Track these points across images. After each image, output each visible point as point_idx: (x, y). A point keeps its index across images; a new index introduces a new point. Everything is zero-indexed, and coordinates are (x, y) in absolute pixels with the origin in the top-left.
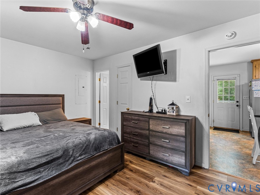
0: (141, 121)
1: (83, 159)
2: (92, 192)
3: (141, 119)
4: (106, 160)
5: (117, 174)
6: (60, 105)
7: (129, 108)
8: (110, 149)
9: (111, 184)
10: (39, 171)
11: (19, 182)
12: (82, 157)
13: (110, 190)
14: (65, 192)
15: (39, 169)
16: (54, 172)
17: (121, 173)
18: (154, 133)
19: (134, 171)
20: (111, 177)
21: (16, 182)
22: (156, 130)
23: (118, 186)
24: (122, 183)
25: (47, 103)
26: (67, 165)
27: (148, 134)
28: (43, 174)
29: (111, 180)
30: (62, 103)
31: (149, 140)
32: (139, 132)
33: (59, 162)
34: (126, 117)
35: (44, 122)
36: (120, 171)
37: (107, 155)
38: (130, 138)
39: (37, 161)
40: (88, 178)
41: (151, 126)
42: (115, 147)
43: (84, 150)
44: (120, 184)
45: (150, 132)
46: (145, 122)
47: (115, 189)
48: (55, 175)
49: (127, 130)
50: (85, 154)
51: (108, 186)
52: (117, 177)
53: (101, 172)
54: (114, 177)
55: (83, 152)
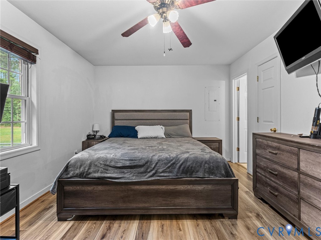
0: (283, 151)
1: (167, 178)
2: (177, 221)
3: (283, 147)
4: (201, 192)
5: (222, 220)
6: (187, 121)
7: (277, 129)
8: (208, 178)
9: (204, 227)
10: (123, 171)
11: (109, 174)
12: (166, 174)
13: (197, 232)
14: (146, 203)
15: (124, 170)
16: (134, 178)
17: (227, 222)
18: (309, 179)
19: (253, 232)
20: (209, 219)
21: (107, 173)
22: (314, 174)
23: (210, 235)
24: (219, 235)
25: (175, 118)
26: (147, 176)
27: (296, 179)
28: (126, 175)
29: (207, 223)
30: (189, 119)
31: (299, 192)
32: (280, 171)
33: (140, 170)
34: (260, 142)
35: (168, 135)
36: (229, 219)
37: (203, 186)
38: (266, 177)
39: (123, 162)
40: (173, 202)
41: (302, 164)
42: (217, 178)
43: (169, 167)
44: (215, 234)
45: (301, 176)
46: (289, 154)
47: (203, 235)
48: (134, 181)
49: (261, 163)
50: (170, 172)
51: (198, 226)
52: (218, 223)
53: (193, 204)
54: (215, 221)
55: (167, 169)
